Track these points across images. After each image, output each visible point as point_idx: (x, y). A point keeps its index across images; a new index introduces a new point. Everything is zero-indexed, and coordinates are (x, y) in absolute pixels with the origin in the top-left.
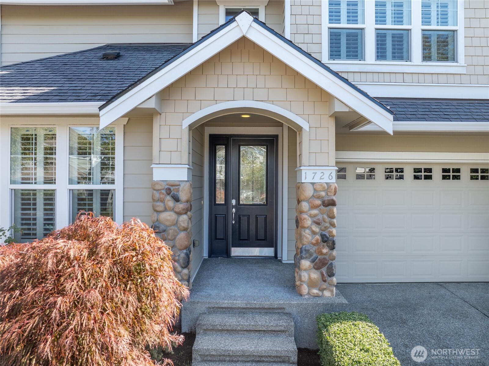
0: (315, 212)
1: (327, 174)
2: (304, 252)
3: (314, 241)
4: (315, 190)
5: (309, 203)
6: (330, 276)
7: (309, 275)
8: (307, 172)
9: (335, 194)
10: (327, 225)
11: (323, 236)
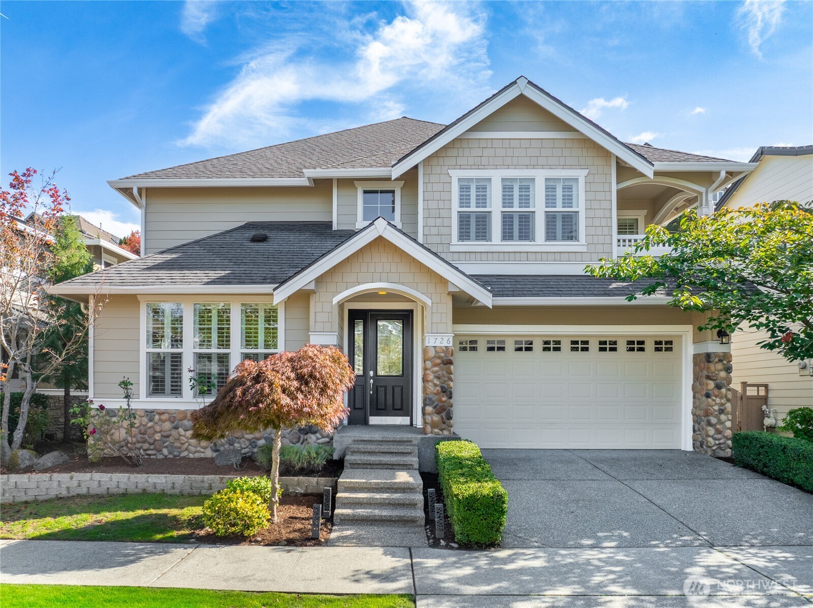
0: (436, 369)
1: (446, 339)
2: (428, 400)
3: (435, 392)
4: (436, 351)
5: (431, 362)
6: (448, 419)
7: (432, 418)
8: (430, 338)
9: (452, 356)
10: (446, 379)
11: (442, 388)
